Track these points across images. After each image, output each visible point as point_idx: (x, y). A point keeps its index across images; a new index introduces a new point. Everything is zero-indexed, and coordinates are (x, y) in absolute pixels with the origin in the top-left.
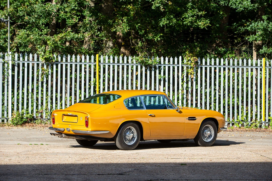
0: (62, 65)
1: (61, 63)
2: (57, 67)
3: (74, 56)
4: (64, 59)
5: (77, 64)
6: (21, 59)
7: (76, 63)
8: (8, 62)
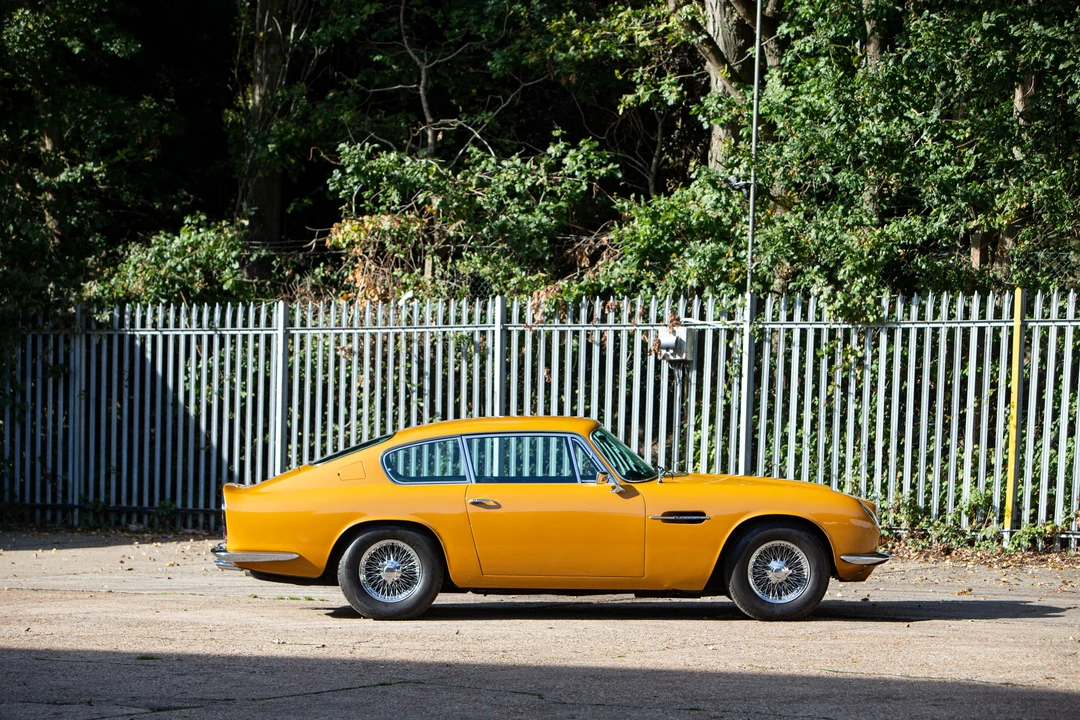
0: (906, 332)
1: (903, 326)
2: (891, 341)
3: (945, 298)
4: (914, 310)
5: (953, 325)
6: (783, 315)
7: (949, 325)
8: (741, 326)
